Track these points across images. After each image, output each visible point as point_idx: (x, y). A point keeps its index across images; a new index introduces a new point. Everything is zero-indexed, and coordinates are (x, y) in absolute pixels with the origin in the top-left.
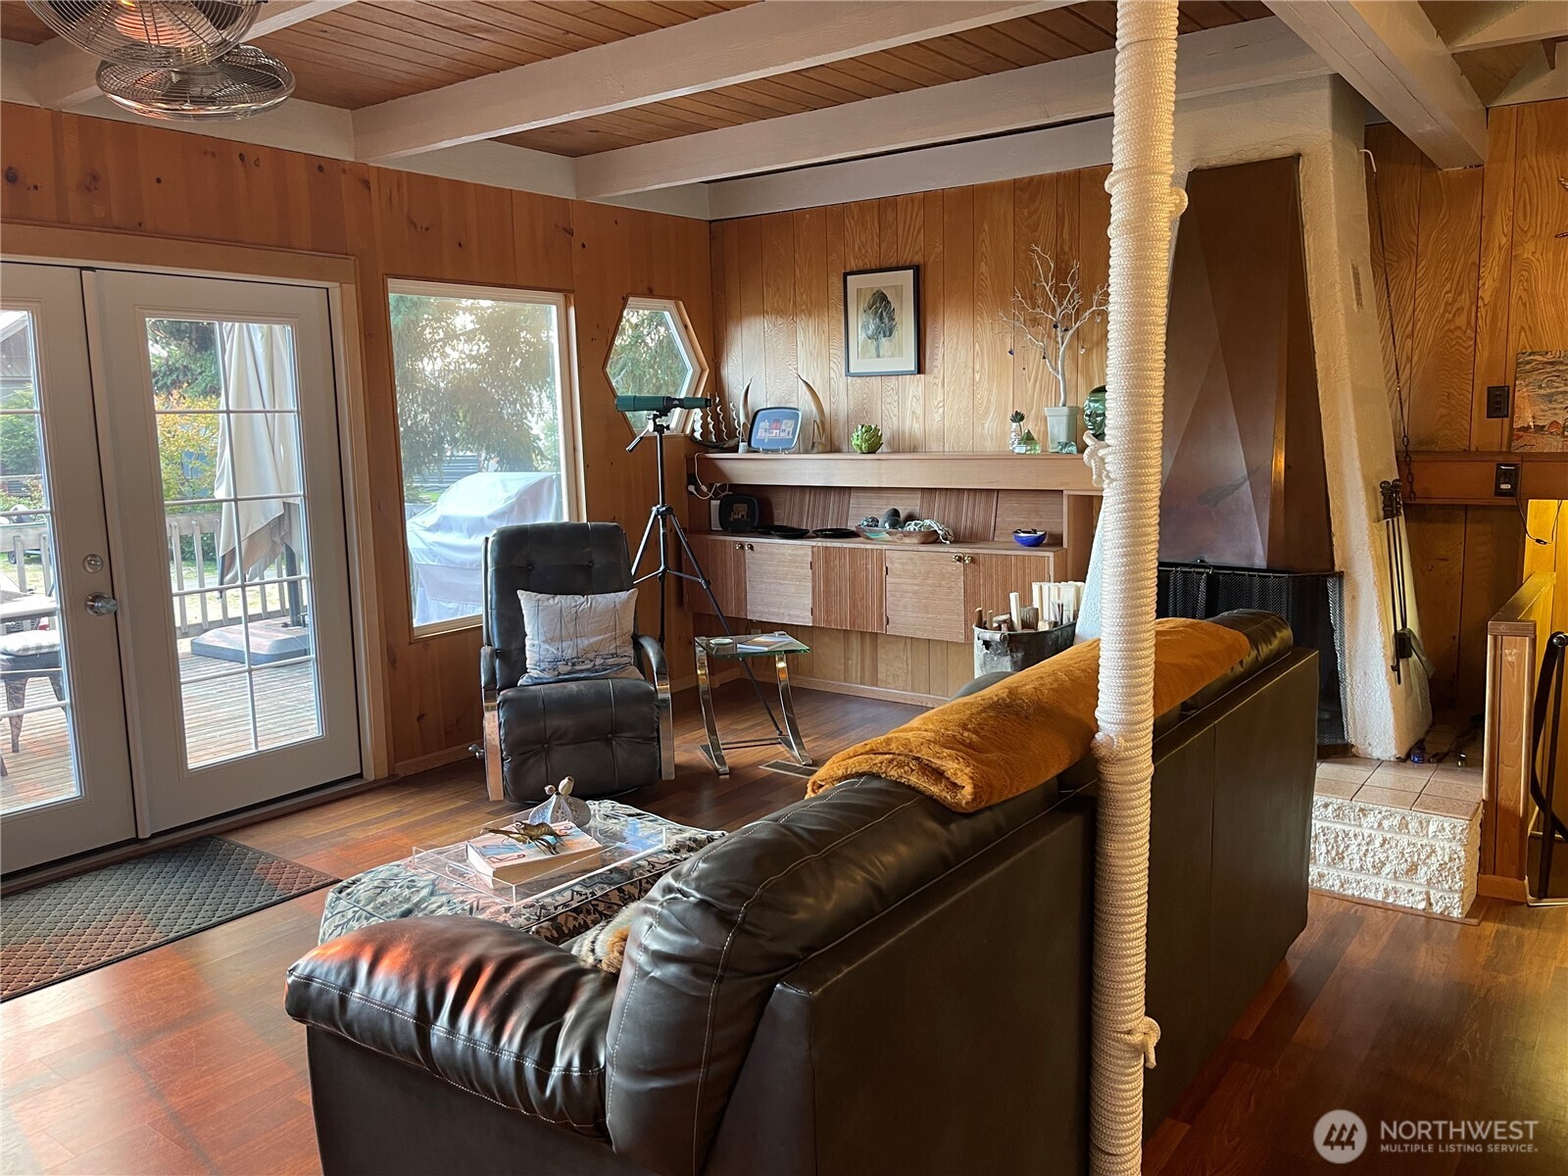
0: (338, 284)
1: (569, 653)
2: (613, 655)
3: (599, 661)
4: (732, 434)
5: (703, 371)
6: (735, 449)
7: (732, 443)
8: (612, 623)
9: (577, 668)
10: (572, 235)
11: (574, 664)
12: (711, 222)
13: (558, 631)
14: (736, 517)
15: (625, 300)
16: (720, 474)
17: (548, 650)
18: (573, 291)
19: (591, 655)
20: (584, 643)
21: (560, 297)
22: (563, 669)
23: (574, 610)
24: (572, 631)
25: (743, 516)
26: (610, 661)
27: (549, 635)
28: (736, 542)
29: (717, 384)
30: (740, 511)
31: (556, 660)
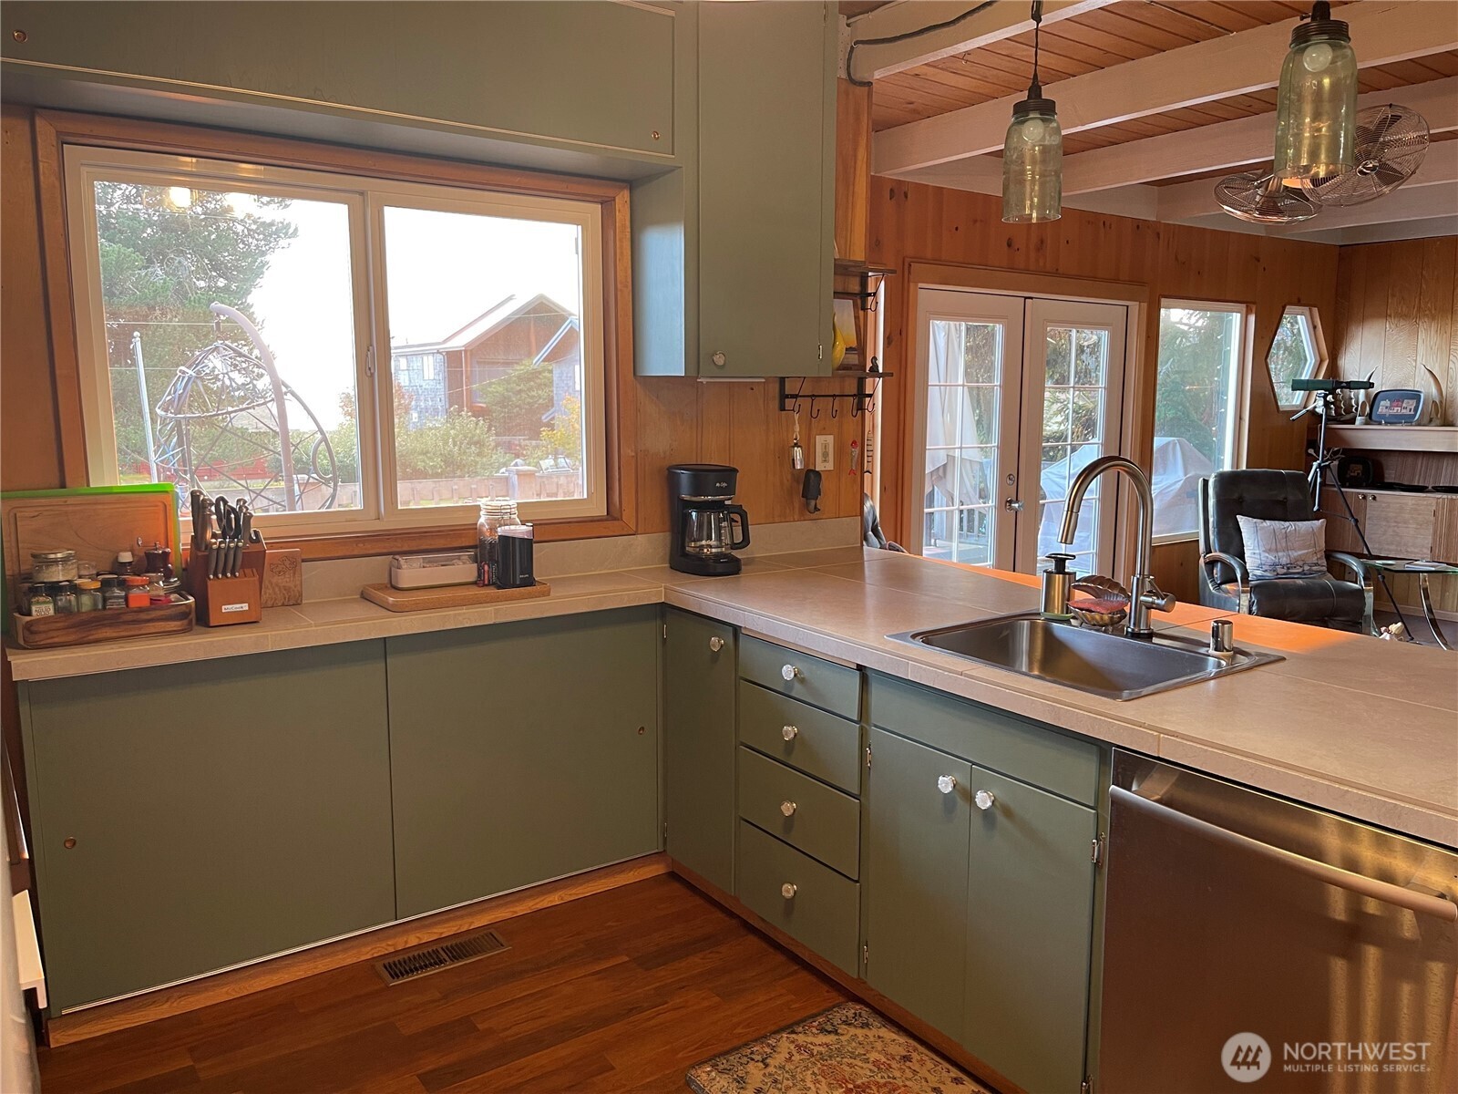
0: (1138, 303)
1: (1284, 561)
2: (1316, 564)
3: (1306, 568)
4: (1349, 409)
5: (1321, 361)
6: (1353, 421)
7: (1348, 417)
8: (1313, 542)
9: (1291, 571)
10: (1259, 261)
11: (1288, 568)
12: (1341, 246)
13: (1274, 544)
14: (1352, 474)
15: (1284, 308)
16: (1342, 440)
17: (1267, 558)
18: (1254, 303)
19: (1300, 563)
20: (1295, 554)
21: (1243, 307)
22: (1281, 571)
23: (1284, 531)
24: (1284, 545)
25: (1358, 474)
26: (1314, 568)
27: (1268, 547)
28: (1359, 493)
29: (1334, 369)
30: (1356, 470)
31: (1274, 565)
